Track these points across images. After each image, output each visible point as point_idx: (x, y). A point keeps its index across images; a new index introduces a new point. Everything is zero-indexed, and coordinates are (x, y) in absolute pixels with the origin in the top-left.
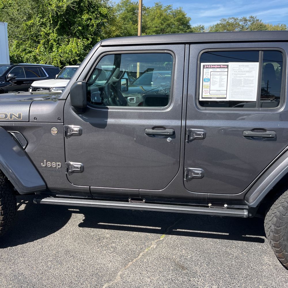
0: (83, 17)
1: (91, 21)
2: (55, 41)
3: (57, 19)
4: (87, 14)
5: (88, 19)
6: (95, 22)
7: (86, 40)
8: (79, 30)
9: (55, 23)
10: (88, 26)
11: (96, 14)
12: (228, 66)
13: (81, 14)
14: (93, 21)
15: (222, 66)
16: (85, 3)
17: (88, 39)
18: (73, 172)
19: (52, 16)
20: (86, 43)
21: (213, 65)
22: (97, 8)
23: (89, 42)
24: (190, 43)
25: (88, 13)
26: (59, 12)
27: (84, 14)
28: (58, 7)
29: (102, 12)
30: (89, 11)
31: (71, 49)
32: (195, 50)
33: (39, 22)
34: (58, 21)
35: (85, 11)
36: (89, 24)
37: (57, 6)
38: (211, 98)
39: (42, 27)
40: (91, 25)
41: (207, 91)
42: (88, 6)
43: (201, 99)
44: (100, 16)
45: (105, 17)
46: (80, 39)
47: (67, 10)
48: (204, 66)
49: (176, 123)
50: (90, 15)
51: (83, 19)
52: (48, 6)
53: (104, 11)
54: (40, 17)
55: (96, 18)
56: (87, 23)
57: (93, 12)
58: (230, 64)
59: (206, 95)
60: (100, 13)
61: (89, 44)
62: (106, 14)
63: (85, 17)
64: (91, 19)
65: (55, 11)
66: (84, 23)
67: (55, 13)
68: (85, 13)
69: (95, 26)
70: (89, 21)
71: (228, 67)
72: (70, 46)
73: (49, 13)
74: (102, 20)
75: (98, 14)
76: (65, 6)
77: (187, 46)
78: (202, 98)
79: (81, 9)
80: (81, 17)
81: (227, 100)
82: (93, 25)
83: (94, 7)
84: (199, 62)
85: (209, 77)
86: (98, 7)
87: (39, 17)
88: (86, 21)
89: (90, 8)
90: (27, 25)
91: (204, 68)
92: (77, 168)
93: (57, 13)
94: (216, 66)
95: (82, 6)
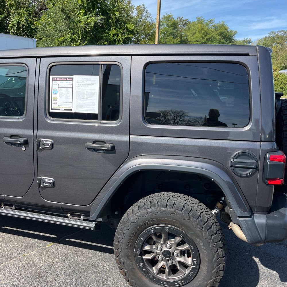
0: (110, 33)
1: (118, 36)
3: (86, 35)
4: (114, 30)
5: (114, 35)
6: (122, 37)
9: (84, 39)
10: (115, 41)
11: (123, 30)
12: (73, 78)
13: (110, 30)
14: (120, 37)
15: (68, 79)
16: (112, 20)
19: (81, 33)
21: (60, 78)
22: (123, 24)
24: (41, 57)
25: (115, 29)
26: (87, 28)
27: (111, 30)
29: (129, 28)
30: (117, 27)
32: (46, 62)
33: (70, 38)
34: (86, 37)
35: (112, 27)
36: (116, 39)
37: (86, 23)
38: (59, 110)
39: (73, 42)
40: (117, 40)
41: (56, 103)
42: (116, 22)
43: (51, 111)
44: (127, 31)
45: (132, 32)
47: (94, 27)
48: (53, 78)
49: (30, 132)
50: (117, 31)
51: (110, 34)
52: (78, 23)
53: (131, 26)
54: (71, 34)
55: (123, 34)
56: (114, 38)
57: (120, 28)
58: (75, 77)
59: (55, 106)
60: (127, 29)
62: (133, 30)
63: (112, 33)
64: (118, 35)
65: (84, 28)
66: (111, 38)
67: (83, 30)
68: (113, 29)
69: (121, 41)
70: (117, 36)
71: (72, 80)
73: (79, 30)
74: (128, 36)
75: (125, 30)
76: (93, 23)
77: (38, 59)
78: (52, 109)
79: (109, 26)
80: (108, 33)
81: (73, 111)
82: (119, 40)
83: (122, 23)
84: (48, 75)
85: (57, 88)
86: (125, 23)
87: (70, 34)
88: (113, 37)
89: (117, 24)
90: (59, 41)
91: (52, 81)
93: (85, 29)
94: (63, 79)
95: (110, 23)
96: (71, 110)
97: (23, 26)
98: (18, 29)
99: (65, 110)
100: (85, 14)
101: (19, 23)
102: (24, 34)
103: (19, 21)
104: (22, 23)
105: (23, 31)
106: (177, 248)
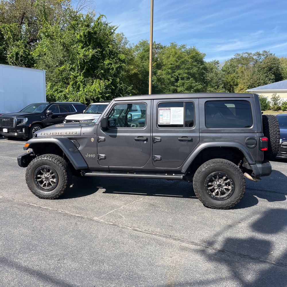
0: (105, 62)
1: (111, 65)
2: (81, 82)
3: (84, 65)
5: (109, 64)
6: (115, 66)
7: (107, 80)
8: (101, 73)
9: (82, 68)
10: (109, 69)
11: (116, 60)
12: (170, 109)
13: (104, 60)
14: (113, 66)
15: (168, 109)
16: (106, 51)
17: (109, 80)
18: (101, 159)
19: (80, 63)
20: (107, 84)
22: (116, 55)
23: (110, 82)
24: (153, 99)
25: (109, 59)
26: (85, 59)
27: (105, 60)
28: (84, 55)
29: (121, 58)
30: (110, 57)
31: (95, 89)
32: (156, 102)
33: (69, 68)
34: (85, 66)
35: (106, 57)
36: (110, 68)
38: (163, 123)
39: (71, 71)
41: (162, 120)
42: (109, 53)
43: (159, 124)
44: (119, 61)
45: (124, 61)
46: (102, 80)
47: (92, 57)
48: (160, 109)
49: (148, 135)
50: (111, 61)
51: (105, 64)
52: (76, 55)
53: (122, 56)
55: (116, 63)
56: (108, 67)
57: (113, 58)
58: (171, 108)
59: (161, 122)
60: (119, 59)
61: (109, 84)
62: (124, 59)
63: (107, 62)
64: (111, 64)
65: (83, 59)
66: (106, 67)
67: (82, 60)
68: (107, 59)
69: (115, 69)
71: (170, 110)
72: (94, 86)
73: (78, 61)
74: (120, 65)
75: (117, 60)
76: (91, 55)
77: (152, 100)
79: (103, 56)
80: (103, 63)
81: (171, 124)
82: (113, 69)
83: (114, 54)
84: (157, 107)
85: (162, 114)
86: (117, 54)
87: (69, 64)
88: (107, 66)
89: (110, 55)
90: (59, 70)
91: (160, 110)
92: (103, 157)
93: (84, 61)
94: (165, 109)
95: (104, 54)
96: (169, 123)
97: (21, 56)
98: (17, 59)
99: (166, 123)
100: (82, 48)
101: (17, 54)
102: (22, 64)
103: (17, 52)
104: (21, 53)
105: (21, 61)
106: (224, 182)
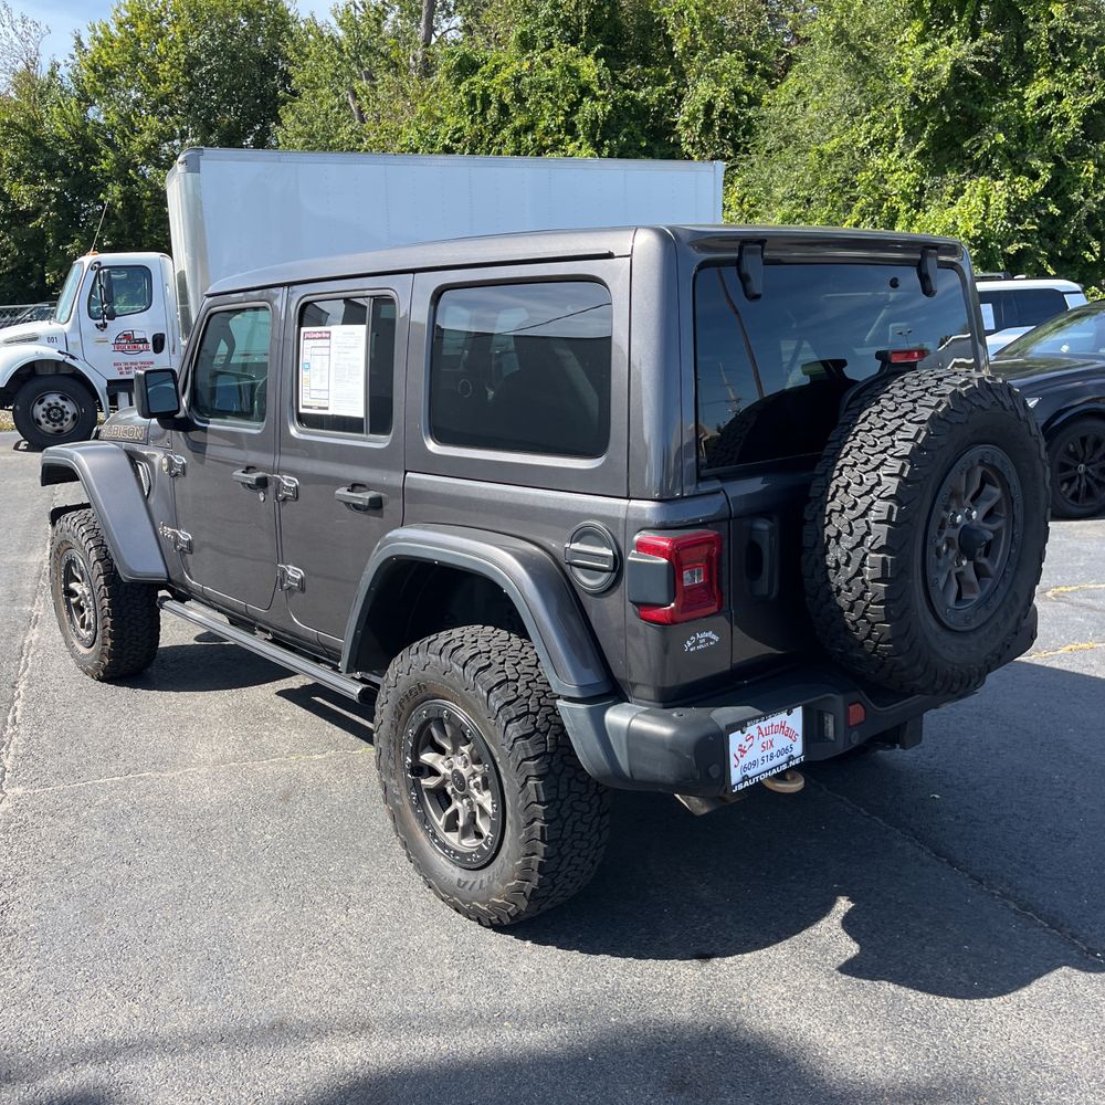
0: (1028, 93)
1: (1059, 103)
3: (922, 118)
4: (1047, 77)
5: (1041, 102)
6: (1076, 103)
7: (1025, 179)
8: (997, 145)
9: (913, 133)
10: (1045, 123)
12: (330, 333)
13: (1026, 79)
14: (1067, 103)
15: (324, 335)
16: (1038, 41)
17: (1034, 176)
18: (181, 550)
19: (905, 113)
20: (1024, 194)
21: (314, 333)
23: (1038, 186)
25: (1050, 74)
26: (924, 92)
27: (1033, 81)
30: (1057, 64)
31: (954, 223)
33: (865, 139)
34: (924, 125)
35: (1038, 67)
36: (1050, 115)
37: (921, 70)
40: (1056, 118)
41: (307, 392)
42: (1052, 48)
43: (302, 410)
46: (1002, 179)
48: (304, 334)
49: (269, 460)
50: (1060, 81)
51: (1027, 99)
54: (870, 119)
55: (1086, 88)
56: (1041, 112)
57: (1072, 68)
58: (333, 329)
59: (306, 399)
61: (1035, 195)
63: (1036, 91)
64: (1059, 97)
65: (912, 94)
66: (1030, 114)
68: (1039, 76)
69: (1072, 121)
70: (1055, 102)
71: (330, 338)
72: (955, 210)
73: (895, 103)
76: (946, 68)
78: (304, 407)
79: (1025, 64)
80: (1019, 96)
81: (330, 412)
82: (1064, 120)
83: (1077, 45)
85: (309, 358)
87: (867, 121)
88: (1037, 107)
89: (1056, 54)
90: (820, 154)
91: (304, 338)
93: (915, 98)
94: (318, 335)
95: (1030, 52)
96: (327, 408)
97: (724, 113)
98: (707, 127)
99: (320, 408)
100: (922, 39)
101: (709, 107)
102: (724, 144)
103: (709, 101)
104: (720, 105)
105: (723, 131)
